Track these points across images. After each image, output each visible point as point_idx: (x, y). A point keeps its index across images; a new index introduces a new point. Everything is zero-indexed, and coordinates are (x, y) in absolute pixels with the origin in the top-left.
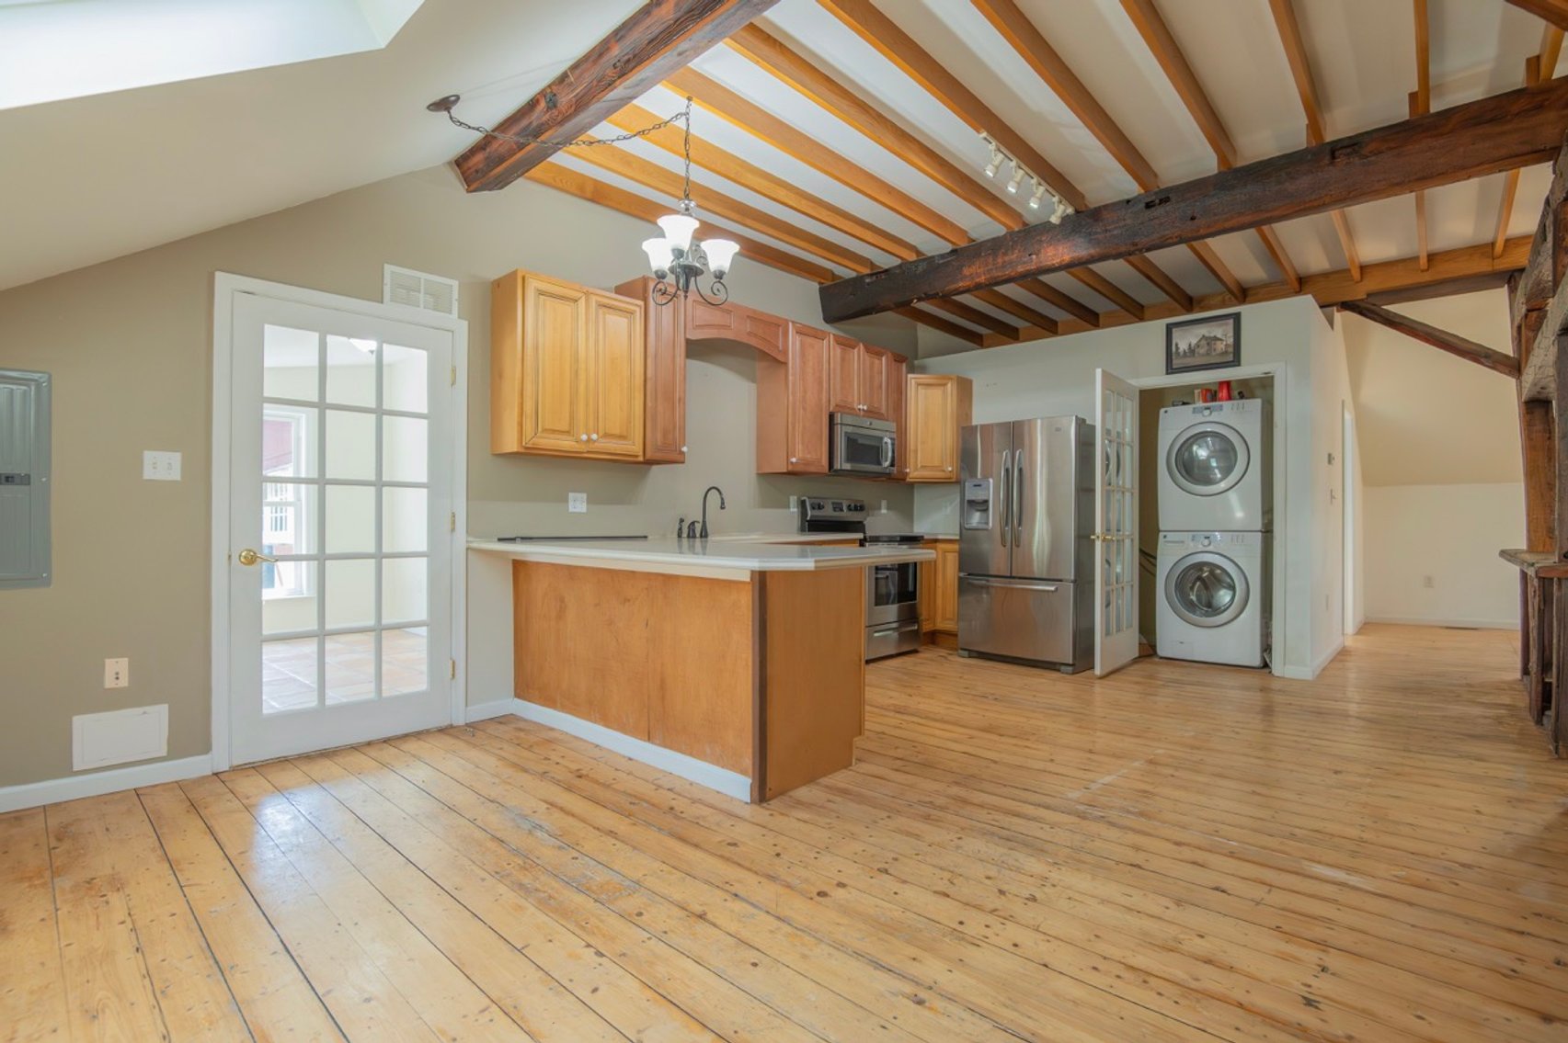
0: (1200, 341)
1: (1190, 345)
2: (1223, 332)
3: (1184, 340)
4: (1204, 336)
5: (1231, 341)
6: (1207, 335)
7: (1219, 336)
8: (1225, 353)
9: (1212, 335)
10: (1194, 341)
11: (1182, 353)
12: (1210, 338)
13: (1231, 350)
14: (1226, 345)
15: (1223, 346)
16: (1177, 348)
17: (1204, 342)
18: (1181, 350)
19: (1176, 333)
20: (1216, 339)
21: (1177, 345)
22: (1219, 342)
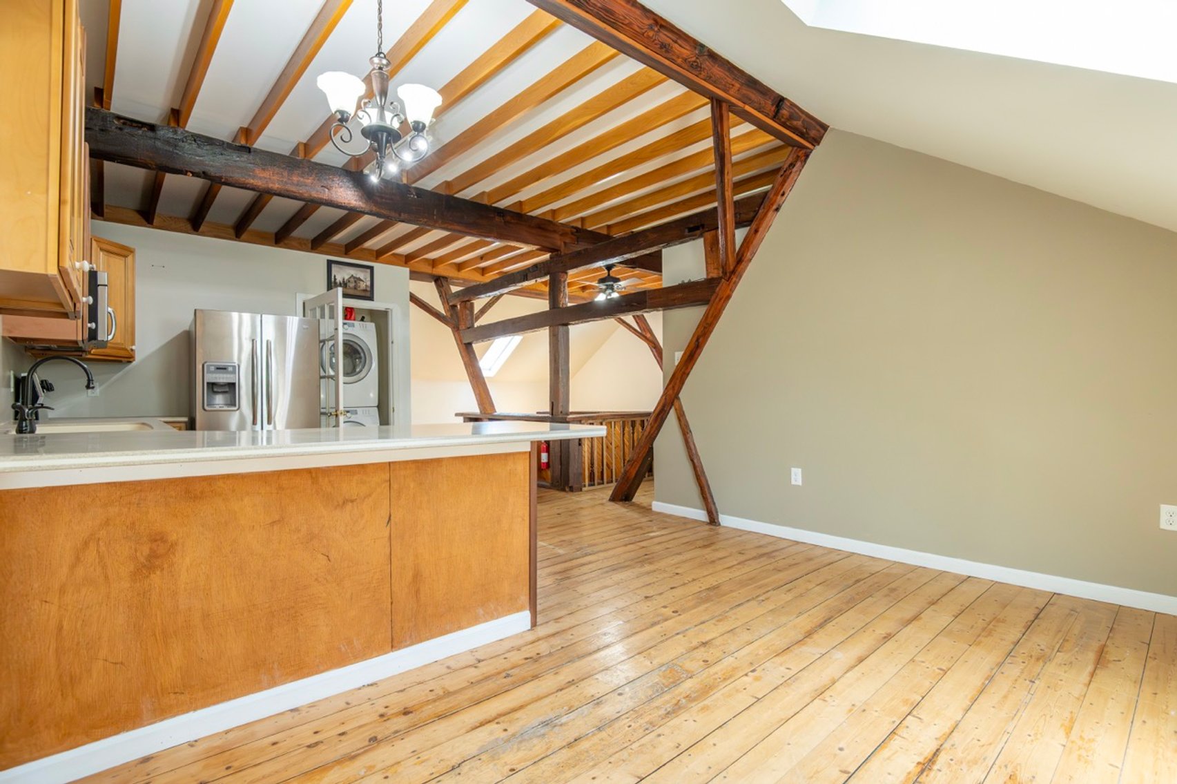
0: (350, 278)
1: (344, 279)
2: (363, 275)
3: (341, 274)
4: (352, 276)
5: (369, 283)
6: (354, 275)
7: (362, 278)
8: (365, 291)
9: (358, 276)
10: (347, 278)
11: (338, 283)
12: (356, 278)
13: (369, 289)
14: (366, 285)
15: (364, 286)
16: (335, 279)
17: (352, 280)
18: (338, 281)
19: (335, 268)
20: (360, 279)
21: (335, 276)
22: (361, 283)
